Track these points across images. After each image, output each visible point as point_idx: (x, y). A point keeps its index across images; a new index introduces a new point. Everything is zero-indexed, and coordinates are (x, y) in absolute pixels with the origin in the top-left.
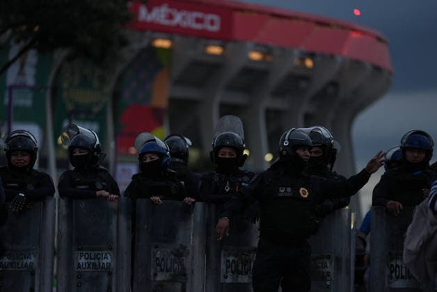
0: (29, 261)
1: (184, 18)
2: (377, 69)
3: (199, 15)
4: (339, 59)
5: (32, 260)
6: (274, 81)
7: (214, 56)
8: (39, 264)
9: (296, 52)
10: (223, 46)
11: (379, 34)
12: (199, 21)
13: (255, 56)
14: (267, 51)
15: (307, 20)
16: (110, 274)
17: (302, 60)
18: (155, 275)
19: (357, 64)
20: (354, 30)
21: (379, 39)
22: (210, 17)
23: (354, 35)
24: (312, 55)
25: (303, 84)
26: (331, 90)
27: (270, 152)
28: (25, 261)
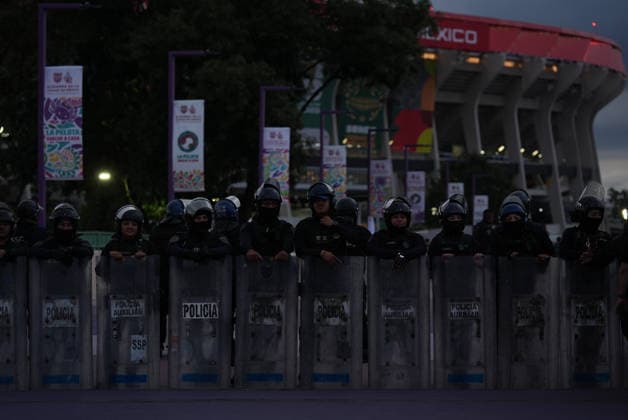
0: (409, 311)
1: (446, 34)
2: (613, 72)
3: (461, 31)
4: (581, 65)
5: (411, 310)
6: (525, 86)
7: (474, 64)
8: (418, 314)
9: (544, 60)
10: (480, 57)
11: (613, 43)
12: (459, 36)
13: (509, 64)
14: (518, 60)
15: (552, 32)
16: (478, 321)
17: (549, 66)
18: (517, 322)
19: (595, 68)
20: (593, 40)
21: (614, 47)
22: (468, 32)
23: (592, 43)
24: (557, 62)
25: (550, 87)
26: (574, 91)
27: (523, 147)
28: (405, 311)
